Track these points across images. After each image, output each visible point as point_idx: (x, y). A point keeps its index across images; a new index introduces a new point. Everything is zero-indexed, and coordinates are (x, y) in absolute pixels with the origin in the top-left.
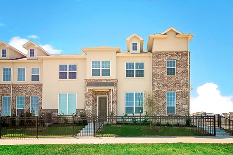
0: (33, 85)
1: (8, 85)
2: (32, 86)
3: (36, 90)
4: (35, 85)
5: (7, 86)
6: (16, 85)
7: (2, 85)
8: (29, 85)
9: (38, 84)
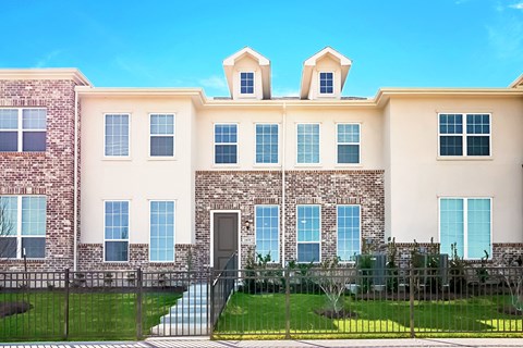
0: (343, 172)
1: (273, 173)
2: (342, 176)
3: (353, 189)
4: (350, 173)
5: (271, 176)
6: (295, 173)
7: (257, 172)
8: (332, 172)
9: (359, 172)
